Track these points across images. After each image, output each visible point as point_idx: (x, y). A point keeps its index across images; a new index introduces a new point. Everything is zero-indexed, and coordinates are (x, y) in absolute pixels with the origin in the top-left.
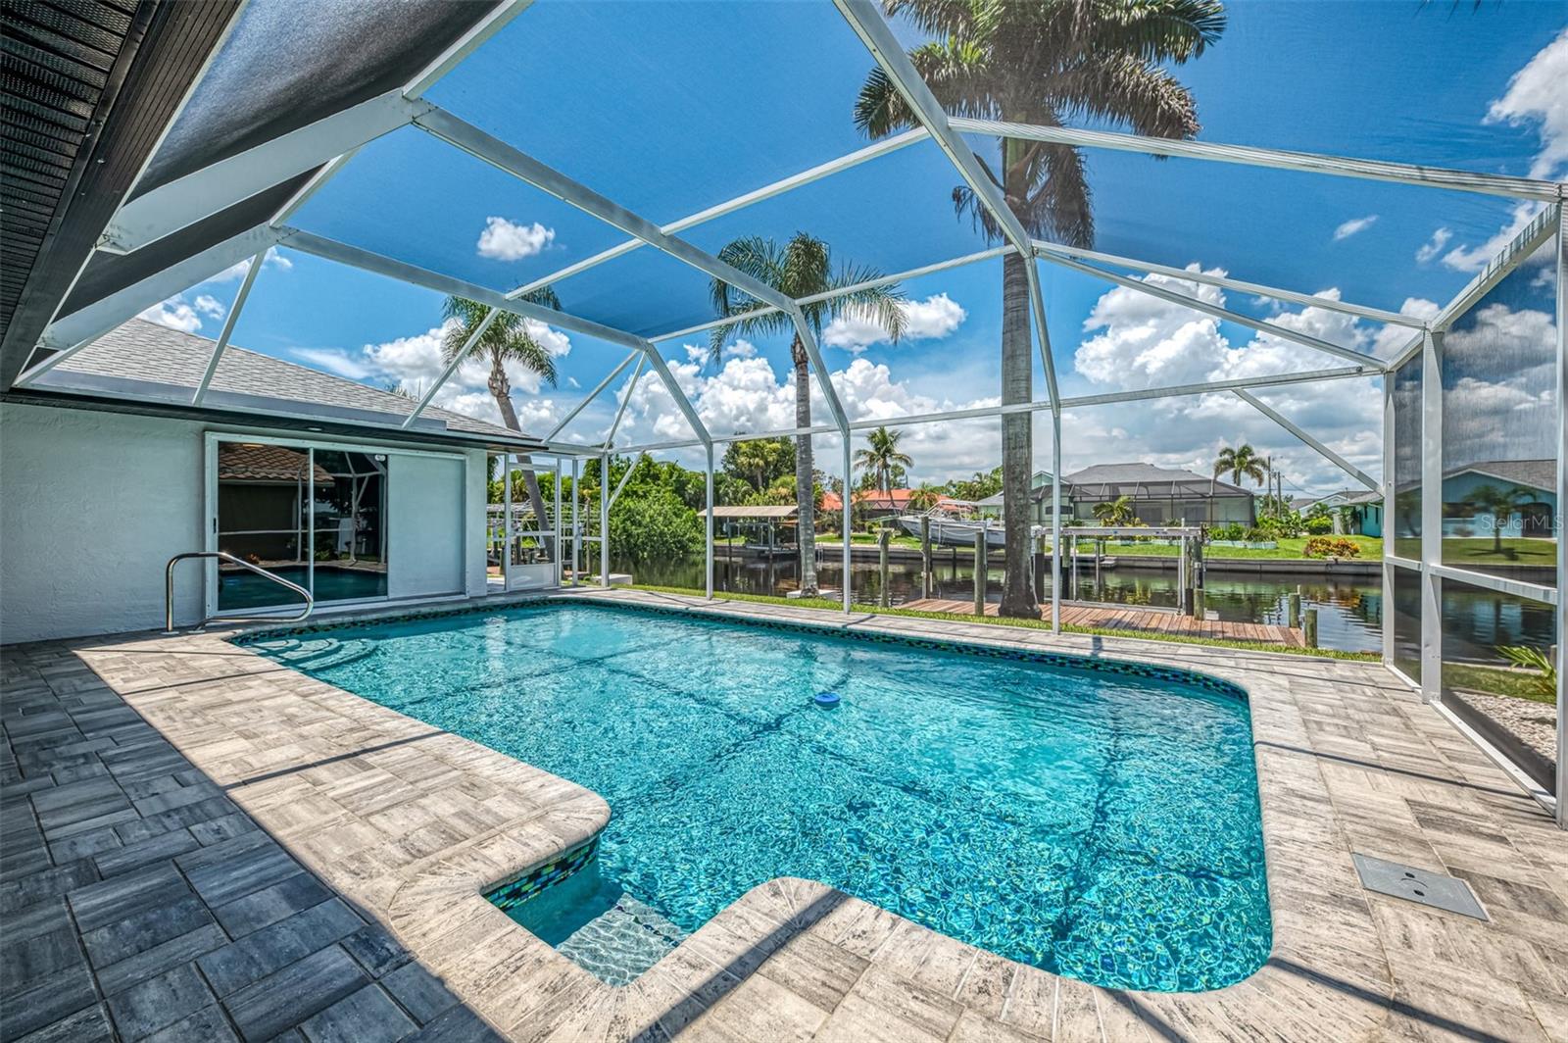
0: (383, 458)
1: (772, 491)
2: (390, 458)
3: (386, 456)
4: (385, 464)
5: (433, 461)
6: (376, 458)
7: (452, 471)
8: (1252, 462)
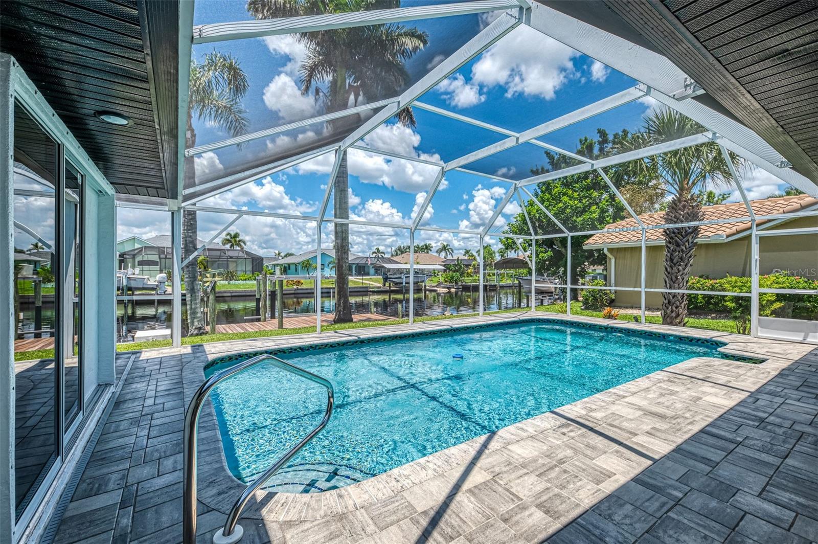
8: (240, 241)
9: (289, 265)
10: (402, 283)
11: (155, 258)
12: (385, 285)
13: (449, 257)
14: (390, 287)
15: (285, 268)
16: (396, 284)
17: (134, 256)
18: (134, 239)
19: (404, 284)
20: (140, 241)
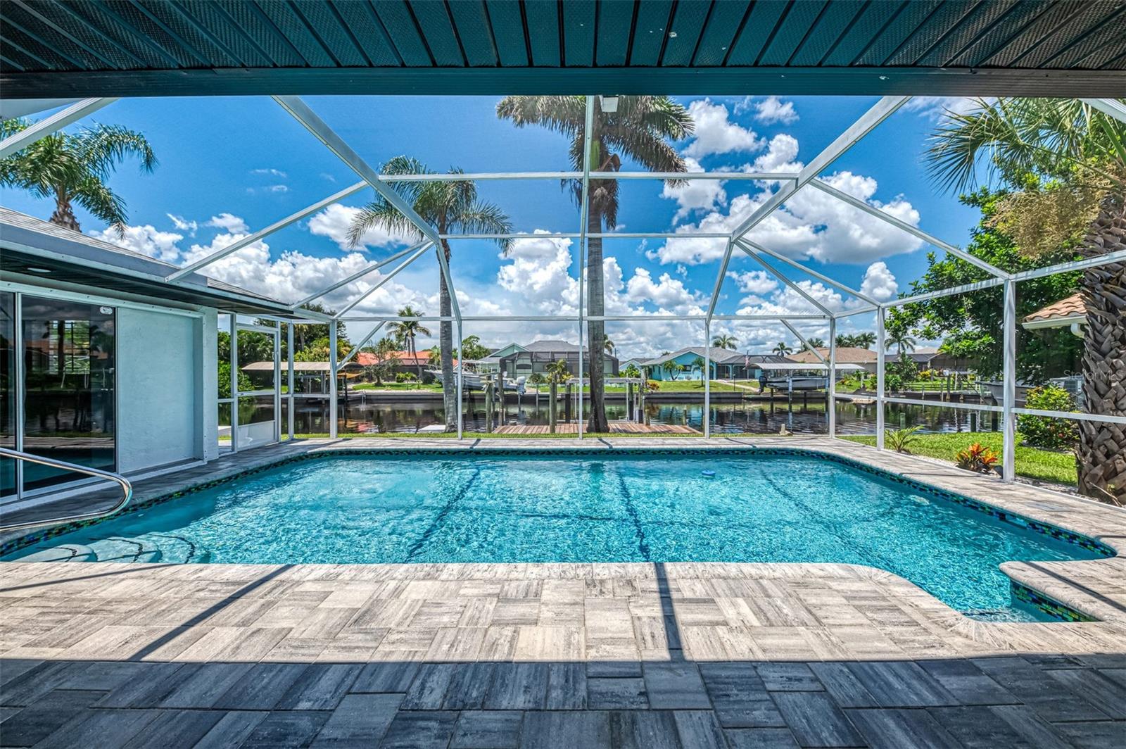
0: (110, 311)
1: (316, 350)
2: (120, 313)
3: (114, 309)
4: (113, 317)
5: (164, 318)
6: (102, 310)
7: (184, 330)
8: (609, 343)
9: (654, 366)
10: (787, 389)
11: (528, 362)
12: (762, 391)
13: (909, 351)
14: (772, 393)
15: (650, 370)
16: (780, 390)
17: (513, 361)
18: (513, 346)
19: (790, 390)
20: (518, 347)
